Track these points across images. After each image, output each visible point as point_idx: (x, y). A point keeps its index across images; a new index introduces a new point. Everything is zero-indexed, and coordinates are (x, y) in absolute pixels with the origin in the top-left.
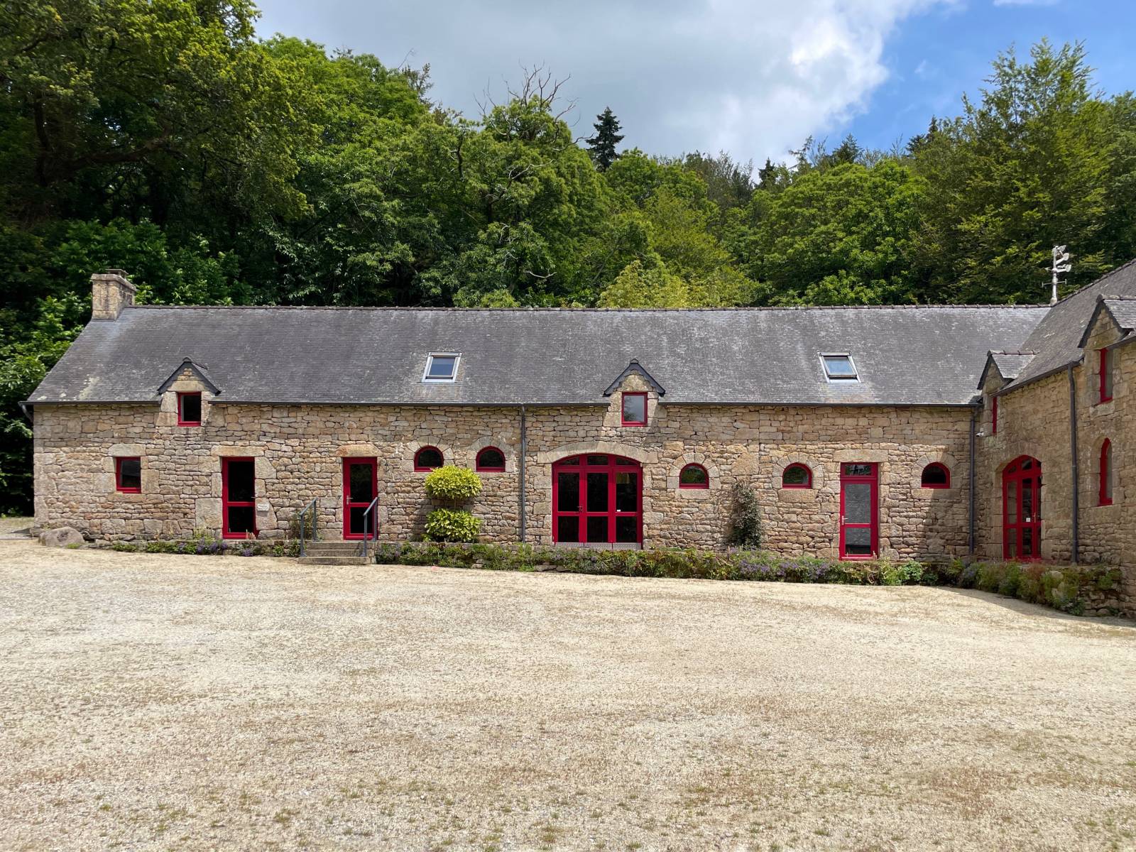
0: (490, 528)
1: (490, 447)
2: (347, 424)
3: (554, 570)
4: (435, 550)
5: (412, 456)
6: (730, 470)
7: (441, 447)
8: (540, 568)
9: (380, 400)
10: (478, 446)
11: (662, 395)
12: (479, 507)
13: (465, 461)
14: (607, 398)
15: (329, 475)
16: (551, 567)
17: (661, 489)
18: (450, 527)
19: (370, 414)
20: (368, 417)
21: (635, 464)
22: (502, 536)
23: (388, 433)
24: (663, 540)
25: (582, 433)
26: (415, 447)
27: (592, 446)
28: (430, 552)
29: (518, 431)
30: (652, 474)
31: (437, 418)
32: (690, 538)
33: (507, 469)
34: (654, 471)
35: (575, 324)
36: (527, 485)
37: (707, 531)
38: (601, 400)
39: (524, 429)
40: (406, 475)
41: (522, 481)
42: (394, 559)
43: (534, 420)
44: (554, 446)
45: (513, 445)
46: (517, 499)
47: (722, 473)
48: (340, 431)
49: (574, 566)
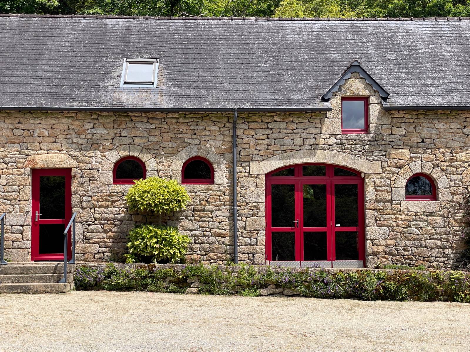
0: (198, 245)
1: (197, 157)
2: (37, 132)
3: (281, 294)
4: (144, 273)
5: (111, 167)
6: (461, 180)
7: (144, 157)
8: (264, 291)
9: (76, 104)
10: (183, 157)
11: (385, 99)
12: (186, 223)
13: (169, 172)
14: (326, 103)
15: (16, 188)
16: (278, 290)
17: (385, 201)
18: (157, 246)
19: (64, 120)
20: (62, 124)
21: (356, 173)
22: (212, 255)
23: (84, 141)
24: (389, 257)
25: (298, 141)
26: (114, 156)
27: (310, 155)
28: (138, 275)
29: (228, 139)
30: (375, 185)
31: (139, 125)
32: (419, 254)
33: (217, 181)
34: (378, 182)
35: (274, 32)
36: (239, 198)
37: (438, 247)
38: (319, 104)
39: (234, 137)
40: (104, 188)
41: (233, 193)
42: (96, 284)
43: (246, 127)
44: (268, 156)
45: (223, 155)
46: (227, 214)
47: (452, 184)
48: (30, 139)
49: (304, 289)
